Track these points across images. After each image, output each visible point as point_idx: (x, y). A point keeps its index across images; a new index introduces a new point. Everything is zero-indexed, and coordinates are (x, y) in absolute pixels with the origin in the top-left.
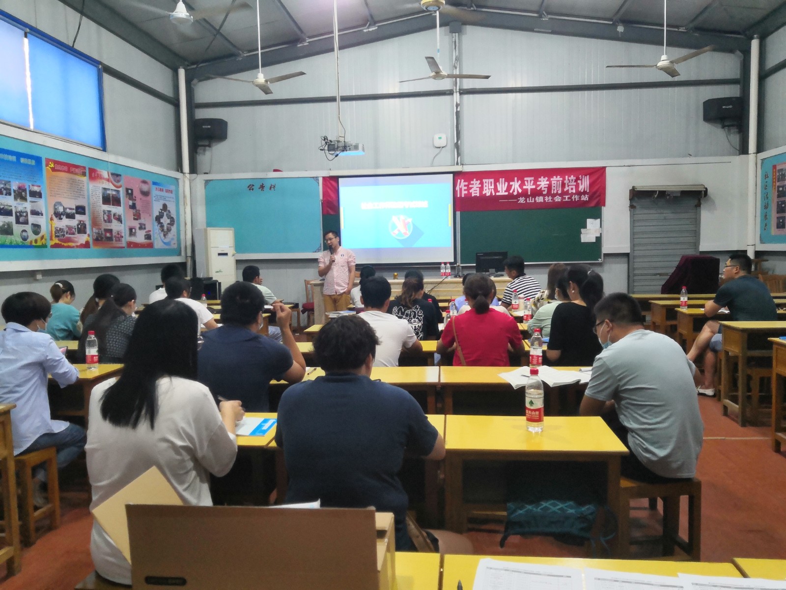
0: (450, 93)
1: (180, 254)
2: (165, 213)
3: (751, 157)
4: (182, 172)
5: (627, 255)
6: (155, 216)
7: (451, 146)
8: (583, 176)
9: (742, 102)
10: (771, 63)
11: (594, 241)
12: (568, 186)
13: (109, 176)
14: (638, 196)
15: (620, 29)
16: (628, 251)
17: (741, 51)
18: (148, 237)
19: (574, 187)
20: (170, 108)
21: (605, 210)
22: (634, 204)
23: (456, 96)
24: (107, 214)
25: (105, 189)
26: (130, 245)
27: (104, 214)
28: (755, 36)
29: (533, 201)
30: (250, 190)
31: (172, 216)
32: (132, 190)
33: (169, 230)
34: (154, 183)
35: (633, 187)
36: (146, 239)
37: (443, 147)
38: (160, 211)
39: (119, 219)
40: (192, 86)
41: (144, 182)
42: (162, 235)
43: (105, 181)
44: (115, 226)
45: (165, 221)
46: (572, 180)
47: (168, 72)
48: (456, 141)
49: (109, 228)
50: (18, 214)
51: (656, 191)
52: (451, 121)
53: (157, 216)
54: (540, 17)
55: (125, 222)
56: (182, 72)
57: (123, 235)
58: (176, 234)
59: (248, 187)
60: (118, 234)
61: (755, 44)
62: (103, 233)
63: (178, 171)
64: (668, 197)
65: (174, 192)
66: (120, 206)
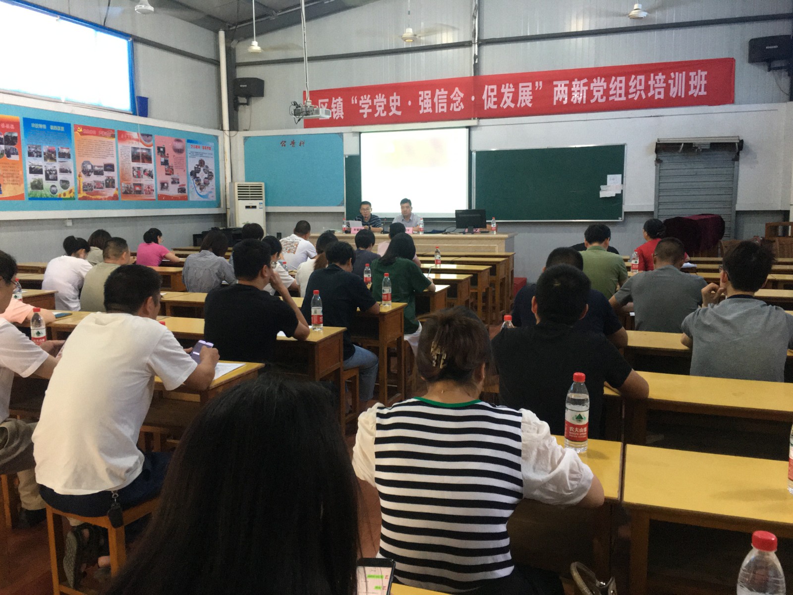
0: (469, 44)
2: (202, 169)
4: (222, 130)
5: (650, 214)
6: (190, 171)
11: (615, 195)
13: (138, 136)
14: (662, 149)
16: (652, 209)
18: (182, 190)
20: (211, 68)
21: (627, 165)
22: (661, 159)
23: (475, 48)
24: (137, 170)
25: (134, 148)
26: (160, 197)
27: (133, 171)
30: (282, 146)
31: (210, 171)
32: (164, 149)
33: (206, 184)
34: (189, 141)
35: (658, 139)
36: (179, 192)
39: (150, 175)
40: (232, 46)
41: (178, 140)
42: (198, 188)
43: (134, 142)
44: (145, 181)
45: (202, 175)
49: (139, 182)
50: (48, 172)
51: (681, 144)
52: (469, 74)
53: (192, 171)
55: (156, 175)
56: (222, 34)
57: (154, 188)
58: (215, 187)
59: (281, 143)
60: (149, 188)
62: (133, 187)
63: (218, 129)
64: (695, 150)
65: (212, 148)
66: (151, 162)
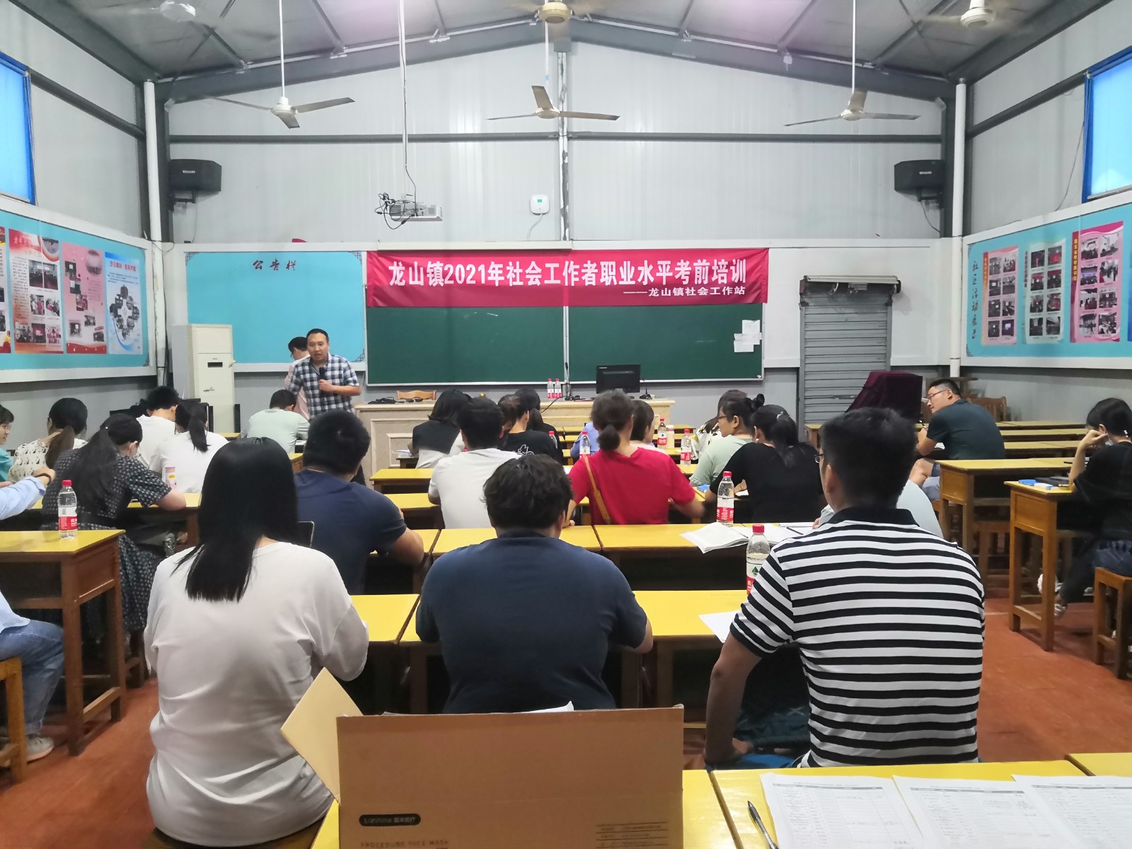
0: (555, 137)
1: (147, 364)
2: (125, 301)
3: (956, 242)
4: (149, 239)
5: (797, 370)
6: (109, 305)
7: (555, 213)
8: (738, 260)
9: (944, 166)
10: (981, 117)
11: (752, 350)
12: (717, 273)
13: (40, 243)
14: (811, 289)
15: (788, 60)
16: (798, 365)
17: (943, 99)
18: (99, 337)
19: (725, 276)
20: (132, 141)
21: (766, 308)
22: (806, 300)
23: (563, 141)
24: (36, 301)
25: (34, 262)
26: (71, 348)
27: (31, 302)
28: (961, 80)
29: (669, 295)
30: (256, 268)
31: (135, 305)
32: (74, 265)
33: (130, 326)
34: (108, 255)
35: (805, 277)
36: (95, 339)
37: (543, 214)
38: (118, 297)
39: (55, 309)
40: (165, 109)
41: (93, 253)
42: (120, 333)
43: (33, 250)
44: (48, 319)
45: (125, 312)
46: (723, 266)
47: (129, 87)
48: (562, 206)
49: (40, 322)
51: (836, 283)
52: (555, 178)
53: (112, 305)
54: (681, 37)
55: (63, 313)
56: (150, 88)
57: (61, 333)
58: (141, 333)
59: (254, 264)
60: (54, 332)
61: (961, 90)
62: (31, 329)
63: (143, 237)
64: (851, 292)
65: (137, 269)
66: (57, 289)
